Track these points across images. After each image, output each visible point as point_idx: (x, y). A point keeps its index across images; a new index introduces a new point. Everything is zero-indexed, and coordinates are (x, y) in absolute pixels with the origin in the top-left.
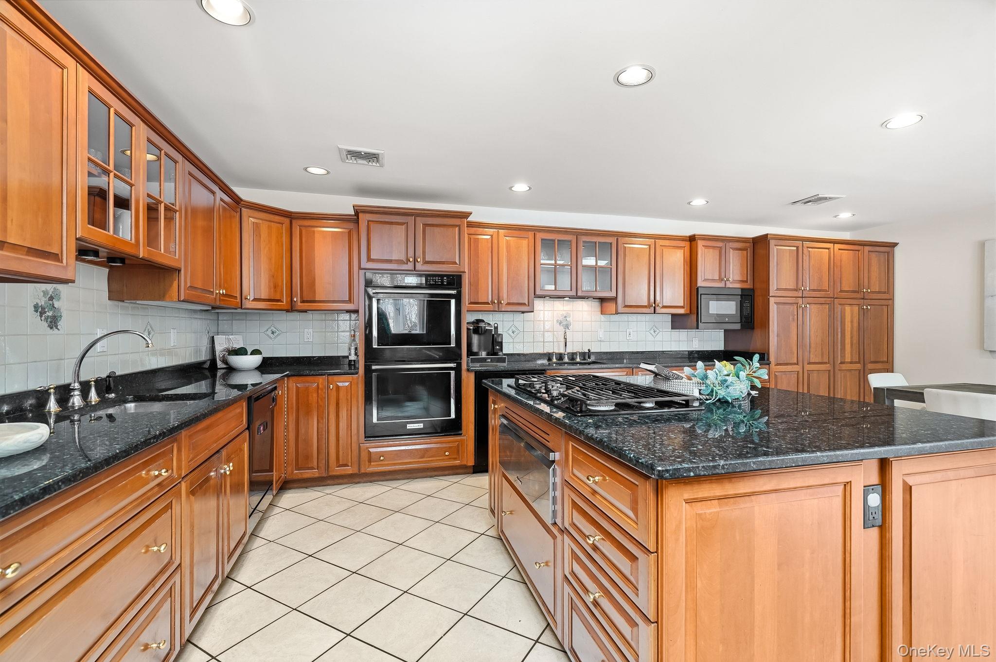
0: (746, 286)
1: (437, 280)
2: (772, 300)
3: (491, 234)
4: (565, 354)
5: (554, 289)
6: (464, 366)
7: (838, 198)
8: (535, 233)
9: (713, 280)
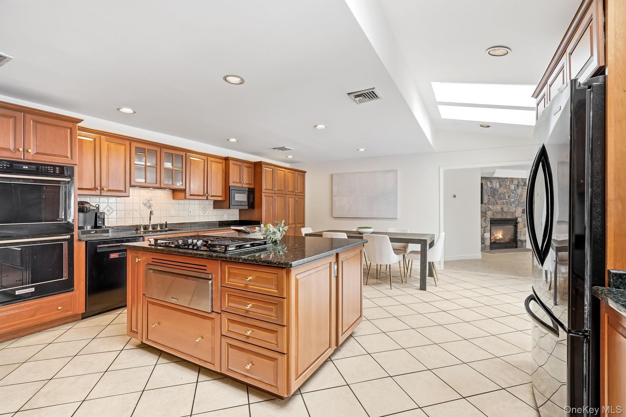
0: (252, 186)
1: (49, 169)
2: (263, 194)
3: (94, 137)
4: (150, 226)
5: (144, 182)
6: (76, 237)
7: (290, 149)
8: (130, 142)
9: (237, 182)
